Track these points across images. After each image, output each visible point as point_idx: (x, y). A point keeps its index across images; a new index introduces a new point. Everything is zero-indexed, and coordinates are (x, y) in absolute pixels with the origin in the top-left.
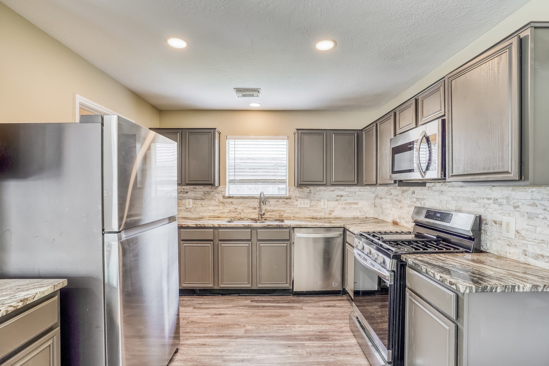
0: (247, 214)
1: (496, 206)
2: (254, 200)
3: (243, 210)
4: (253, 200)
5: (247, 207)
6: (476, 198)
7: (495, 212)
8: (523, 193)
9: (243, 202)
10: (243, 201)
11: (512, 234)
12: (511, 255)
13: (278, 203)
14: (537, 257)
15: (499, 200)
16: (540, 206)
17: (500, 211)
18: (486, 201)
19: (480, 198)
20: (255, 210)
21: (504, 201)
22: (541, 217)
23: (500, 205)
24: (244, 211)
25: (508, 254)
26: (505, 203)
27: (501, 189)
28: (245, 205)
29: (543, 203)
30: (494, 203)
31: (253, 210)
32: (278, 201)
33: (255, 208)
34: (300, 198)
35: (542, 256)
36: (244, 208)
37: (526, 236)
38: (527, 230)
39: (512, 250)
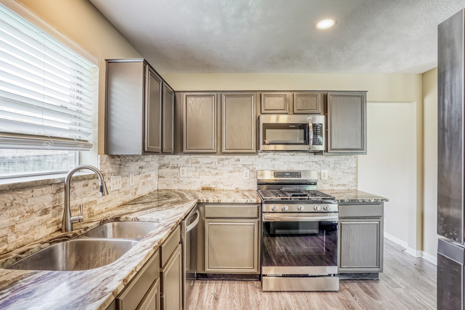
0: (26, 233)
1: (317, 165)
2: (44, 189)
3: (14, 226)
4: (42, 191)
5: (27, 212)
6: (304, 162)
7: (316, 169)
8: (331, 158)
9: (15, 202)
10: (15, 199)
11: (326, 178)
12: (325, 188)
13: (87, 188)
14: (337, 186)
15: (319, 162)
16: (338, 164)
17: (319, 168)
18: (311, 163)
19: (307, 162)
20: (45, 217)
21: (321, 163)
22: (339, 168)
23: (319, 164)
24: (18, 227)
25: (324, 188)
26: (322, 163)
27: (320, 157)
28: (22, 208)
29: (339, 162)
30: (316, 164)
31: (42, 218)
32: (87, 185)
33: (45, 211)
34: (112, 175)
35: (339, 185)
36: (17, 218)
37: (332, 178)
38: (333, 175)
39: (326, 185)
